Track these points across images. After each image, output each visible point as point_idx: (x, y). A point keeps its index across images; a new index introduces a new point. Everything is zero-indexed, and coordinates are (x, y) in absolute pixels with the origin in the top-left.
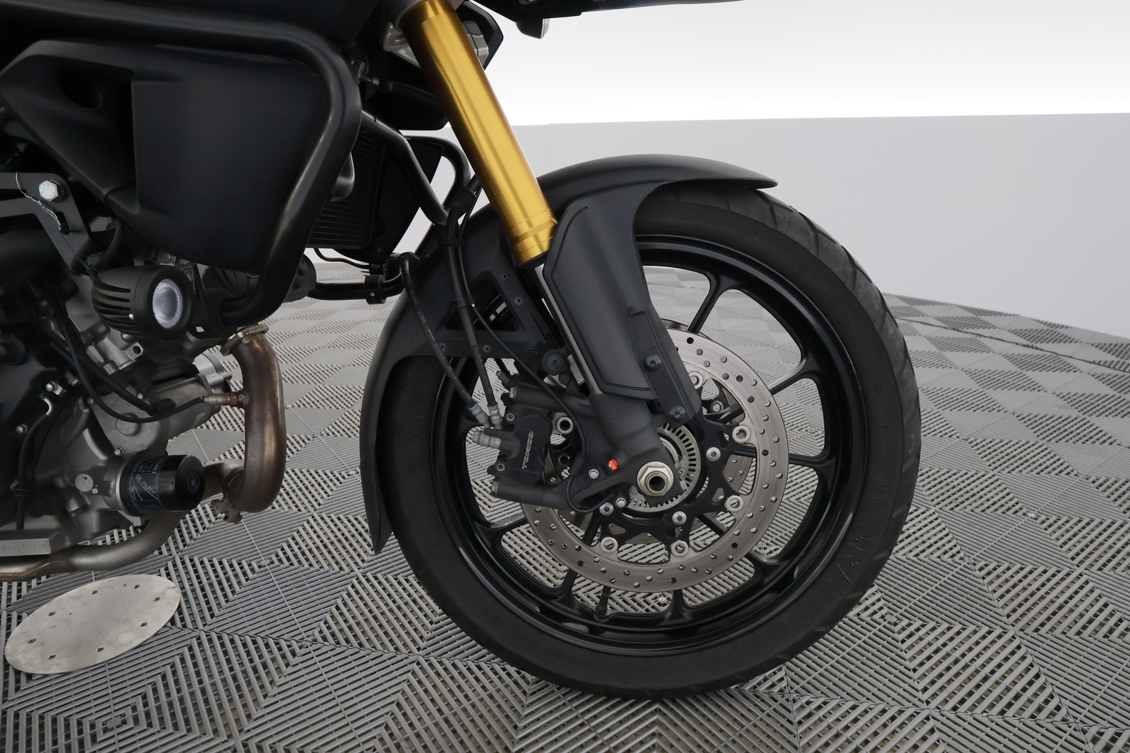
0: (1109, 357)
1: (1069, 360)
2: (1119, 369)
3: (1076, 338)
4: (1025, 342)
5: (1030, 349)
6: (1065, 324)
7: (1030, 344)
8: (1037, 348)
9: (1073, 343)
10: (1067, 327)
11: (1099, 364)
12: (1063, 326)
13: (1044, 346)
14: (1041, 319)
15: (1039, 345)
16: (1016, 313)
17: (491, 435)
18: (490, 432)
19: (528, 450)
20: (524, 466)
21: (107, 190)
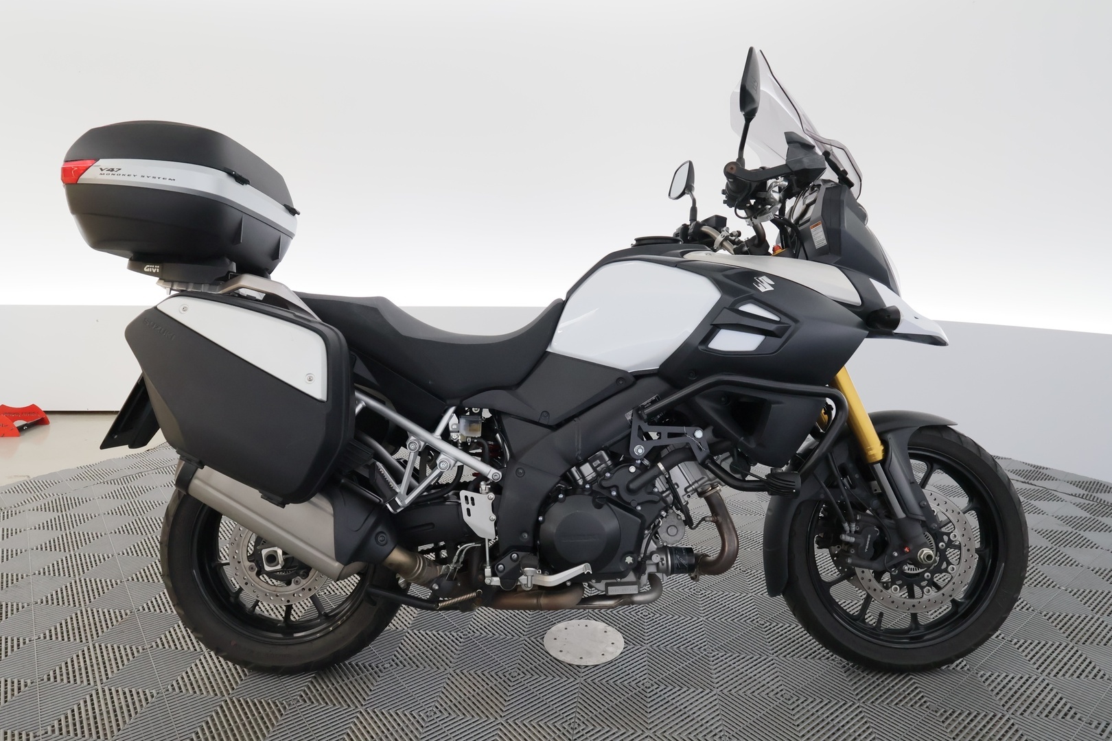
0: (1082, 492)
1: (1055, 493)
2: (1089, 500)
3: (1056, 477)
4: (1022, 479)
5: (1027, 485)
6: (1045, 466)
7: (1027, 481)
8: (1031, 484)
9: (1054, 481)
10: (1047, 469)
11: (1075, 496)
12: (1044, 468)
13: (1035, 482)
14: (1028, 462)
15: (1031, 481)
16: (1009, 457)
17: (850, 536)
18: (850, 534)
19: (868, 543)
20: (866, 550)
21: (742, 438)
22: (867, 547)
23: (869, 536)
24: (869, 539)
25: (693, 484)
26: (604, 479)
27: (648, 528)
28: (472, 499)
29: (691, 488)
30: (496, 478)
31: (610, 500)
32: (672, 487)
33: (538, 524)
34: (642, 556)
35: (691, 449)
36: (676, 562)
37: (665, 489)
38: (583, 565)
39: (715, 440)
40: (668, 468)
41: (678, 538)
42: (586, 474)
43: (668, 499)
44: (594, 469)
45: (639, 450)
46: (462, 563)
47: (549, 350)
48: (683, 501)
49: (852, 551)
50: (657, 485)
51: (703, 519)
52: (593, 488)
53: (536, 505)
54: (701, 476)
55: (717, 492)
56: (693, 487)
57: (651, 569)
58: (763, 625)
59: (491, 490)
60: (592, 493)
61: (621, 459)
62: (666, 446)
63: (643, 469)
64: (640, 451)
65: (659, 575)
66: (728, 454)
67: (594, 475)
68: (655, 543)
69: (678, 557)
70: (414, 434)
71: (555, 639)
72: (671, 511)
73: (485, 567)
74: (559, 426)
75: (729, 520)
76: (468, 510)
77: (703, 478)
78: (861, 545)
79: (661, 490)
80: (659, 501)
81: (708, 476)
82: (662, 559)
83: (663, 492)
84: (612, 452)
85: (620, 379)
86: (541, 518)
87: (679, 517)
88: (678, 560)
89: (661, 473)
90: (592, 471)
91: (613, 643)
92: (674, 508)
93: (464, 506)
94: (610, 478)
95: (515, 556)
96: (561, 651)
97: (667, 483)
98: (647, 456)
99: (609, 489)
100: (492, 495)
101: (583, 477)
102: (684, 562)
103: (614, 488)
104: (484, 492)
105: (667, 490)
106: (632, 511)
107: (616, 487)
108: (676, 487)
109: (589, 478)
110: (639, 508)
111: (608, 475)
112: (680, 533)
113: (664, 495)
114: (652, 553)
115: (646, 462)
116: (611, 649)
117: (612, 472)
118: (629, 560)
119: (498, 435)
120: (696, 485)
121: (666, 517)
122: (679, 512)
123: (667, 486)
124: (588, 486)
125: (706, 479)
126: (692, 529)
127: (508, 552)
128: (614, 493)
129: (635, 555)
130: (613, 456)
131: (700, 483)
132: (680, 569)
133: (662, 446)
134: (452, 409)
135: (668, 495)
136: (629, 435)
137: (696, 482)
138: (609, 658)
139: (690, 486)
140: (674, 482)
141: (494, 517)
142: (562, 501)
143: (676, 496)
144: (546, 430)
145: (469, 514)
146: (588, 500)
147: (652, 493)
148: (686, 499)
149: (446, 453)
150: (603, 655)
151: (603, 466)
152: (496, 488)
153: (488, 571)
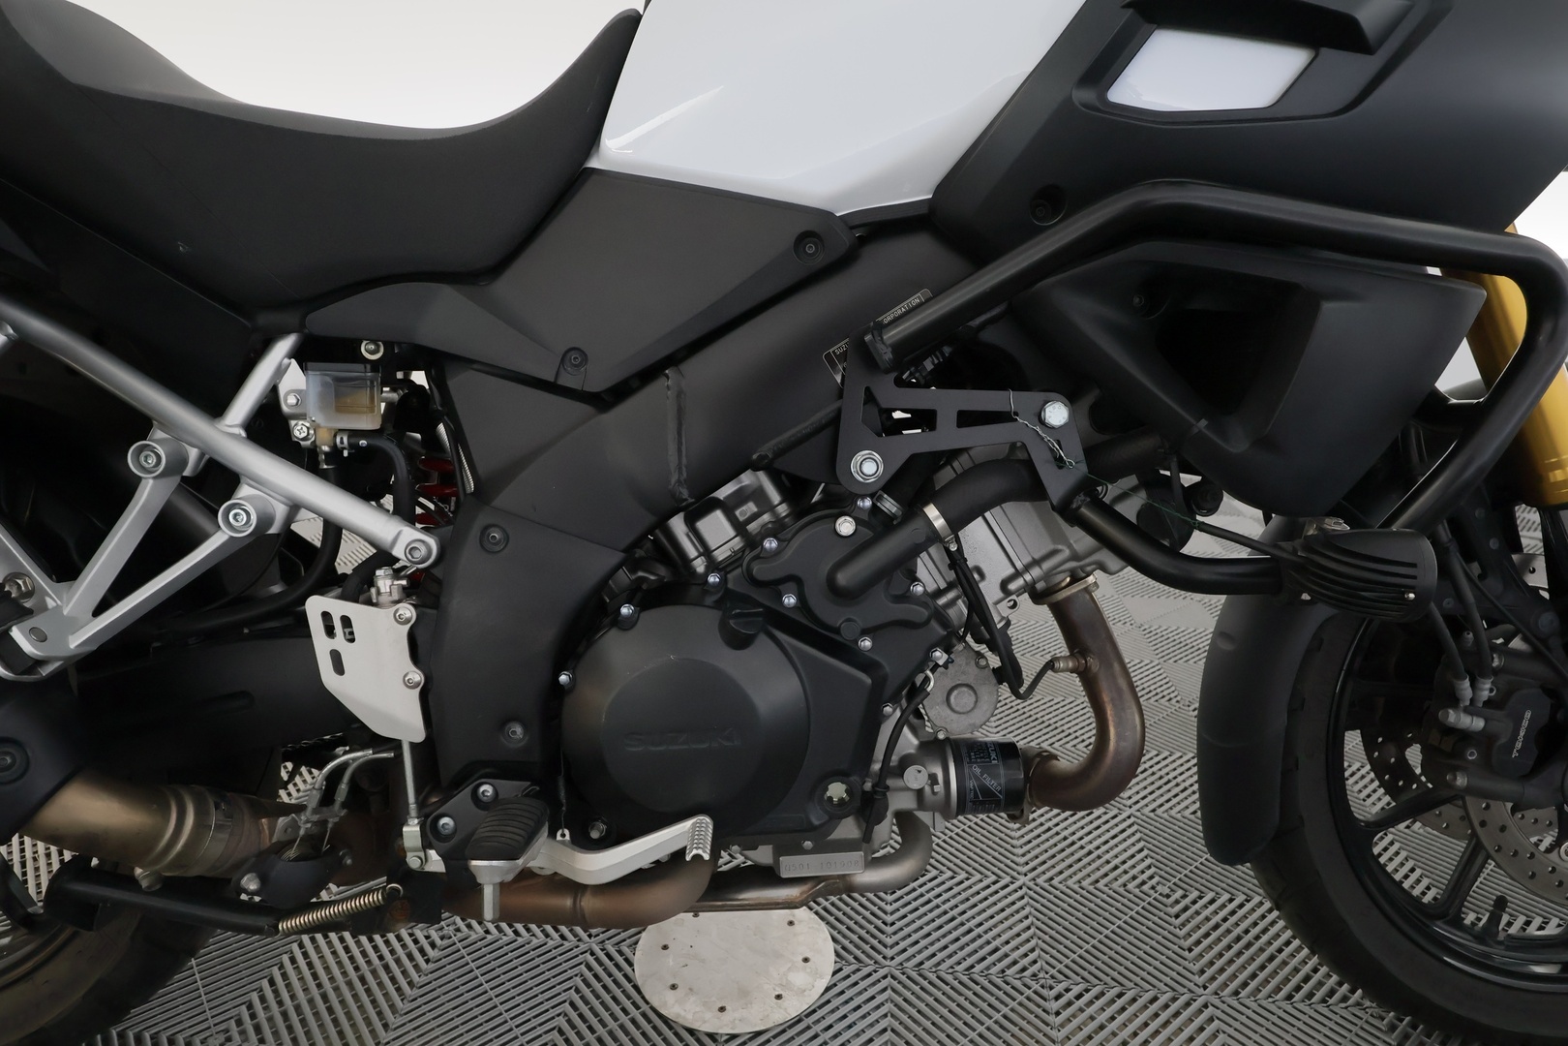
17: (1472, 714)
18: (1471, 710)
19: (1522, 733)
20: (1515, 754)
21: (1203, 423)
22: (1519, 745)
23: (1528, 715)
24: (1525, 723)
25: (1027, 568)
26: (757, 557)
27: (894, 699)
28: (346, 622)
29: (1019, 583)
30: (417, 555)
31: (780, 620)
32: (964, 576)
33: (558, 692)
34: (876, 767)
35: (1029, 464)
36: (971, 784)
37: (943, 585)
38: (688, 824)
39: (1099, 438)
40: (957, 523)
41: (977, 717)
42: (712, 544)
43: (952, 612)
44: (740, 528)
45: (868, 466)
46: (344, 805)
47: (594, 163)
48: (996, 619)
49: (1472, 755)
50: (922, 572)
51: (1050, 666)
52: (730, 585)
53: (546, 635)
54: (1051, 547)
55: (1087, 590)
56: (1028, 577)
57: (900, 801)
58: (1168, 896)
59: (407, 593)
60: (726, 598)
61: (816, 498)
62: (954, 454)
63: (878, 526)
64: (869, 468)
65: (924, 816)
66: (1131, 481)
67: (737, 543)
68: (914, 731)
69: (978, 771)
70: (168, 425)
71: (665, 947)
72: (960, 647)
73: (404, 823)
74: (620, 392)
75: (1116, 666)
76: (336, 657)
77: (1053, 553)
78: (1503, 740)
79: (931, 587)
80: (927, 622)
81: (1070, 546)
82: (933, 779)
83: (939, 593)
84: (793, 478)
85: (804, 237)
86: (563, 678)
87: (983, 662)
88: (976, 778)
89: (934, 537)
90: (732, 533)
91: (806, 960)
92: (969, 638)
93: (322, 645)
94: (777, 553)
95: (487, 789)
96: (674, 987)
97: (952, 566)
98: (891, 485)
99: (775, 587)
100: (408, 611)
101: (706, 552)
102: (990, 782)
103: (792, 585)
104: (383, 599)
105: (950, 586)
106: (844, 651)
107: (796, 581)
108: (976, 576)
109: (721, 555)
110: (866, 643)
111: (770, 544)
112: (985, 706)
113: (942, 601)
114: (906, 762)
115: (889, 505)
116: (799, 978)
117: (787, 534)
118: (837, 790)
119: (441, 428)
120: (1036, 572)
121: (946, 666)
122: (983, 648)
123: (951, 576)
124: (713, 579)
125: (1067, 553)
126: (1018, 696)
127: (467, 776)
128: (790, 600)
129: (854, 778)
130: (795, 489)
131: (1047, 565)
132: (982, 803)
133: (942, 453)
134: (283, 346)
135: (952, 603)
136: (835, 421)
137: (1036, 562)
138: (794, 1007)
139: (1017, 574)
140: (970, 564)
141: (417, 676)
142: (627, 625)
143: (977, 604)
144: (580, 409)
145: (339, 668)
146: (711, 618)
147: (906, 597)
148: (1004, 608)
149: (258, 482)
150: (779, 997)
151: (766, 517)
152: (422, 587)
153: (412, 830)
